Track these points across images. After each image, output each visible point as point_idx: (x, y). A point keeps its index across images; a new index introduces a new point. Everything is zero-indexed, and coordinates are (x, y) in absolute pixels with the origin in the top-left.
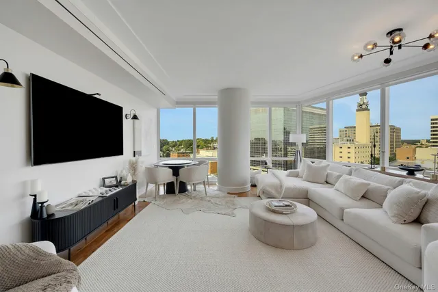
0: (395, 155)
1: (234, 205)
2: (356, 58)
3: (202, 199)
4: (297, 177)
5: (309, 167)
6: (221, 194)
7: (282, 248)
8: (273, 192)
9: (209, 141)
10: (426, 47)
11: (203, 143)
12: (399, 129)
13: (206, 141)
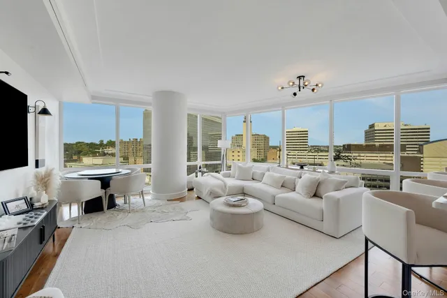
0: (266, 157)
1: (182, 209)
2: (280, 88)
3: (143, 210)
4: (229, 177)
5: (240, 167)
6: (161, 202)
7: (246, 233)
8: (220, 192)
9: (97, 145)
10: (313, 90)
11: (86, 148)
12: (268, 138)
13: (92, 146)
